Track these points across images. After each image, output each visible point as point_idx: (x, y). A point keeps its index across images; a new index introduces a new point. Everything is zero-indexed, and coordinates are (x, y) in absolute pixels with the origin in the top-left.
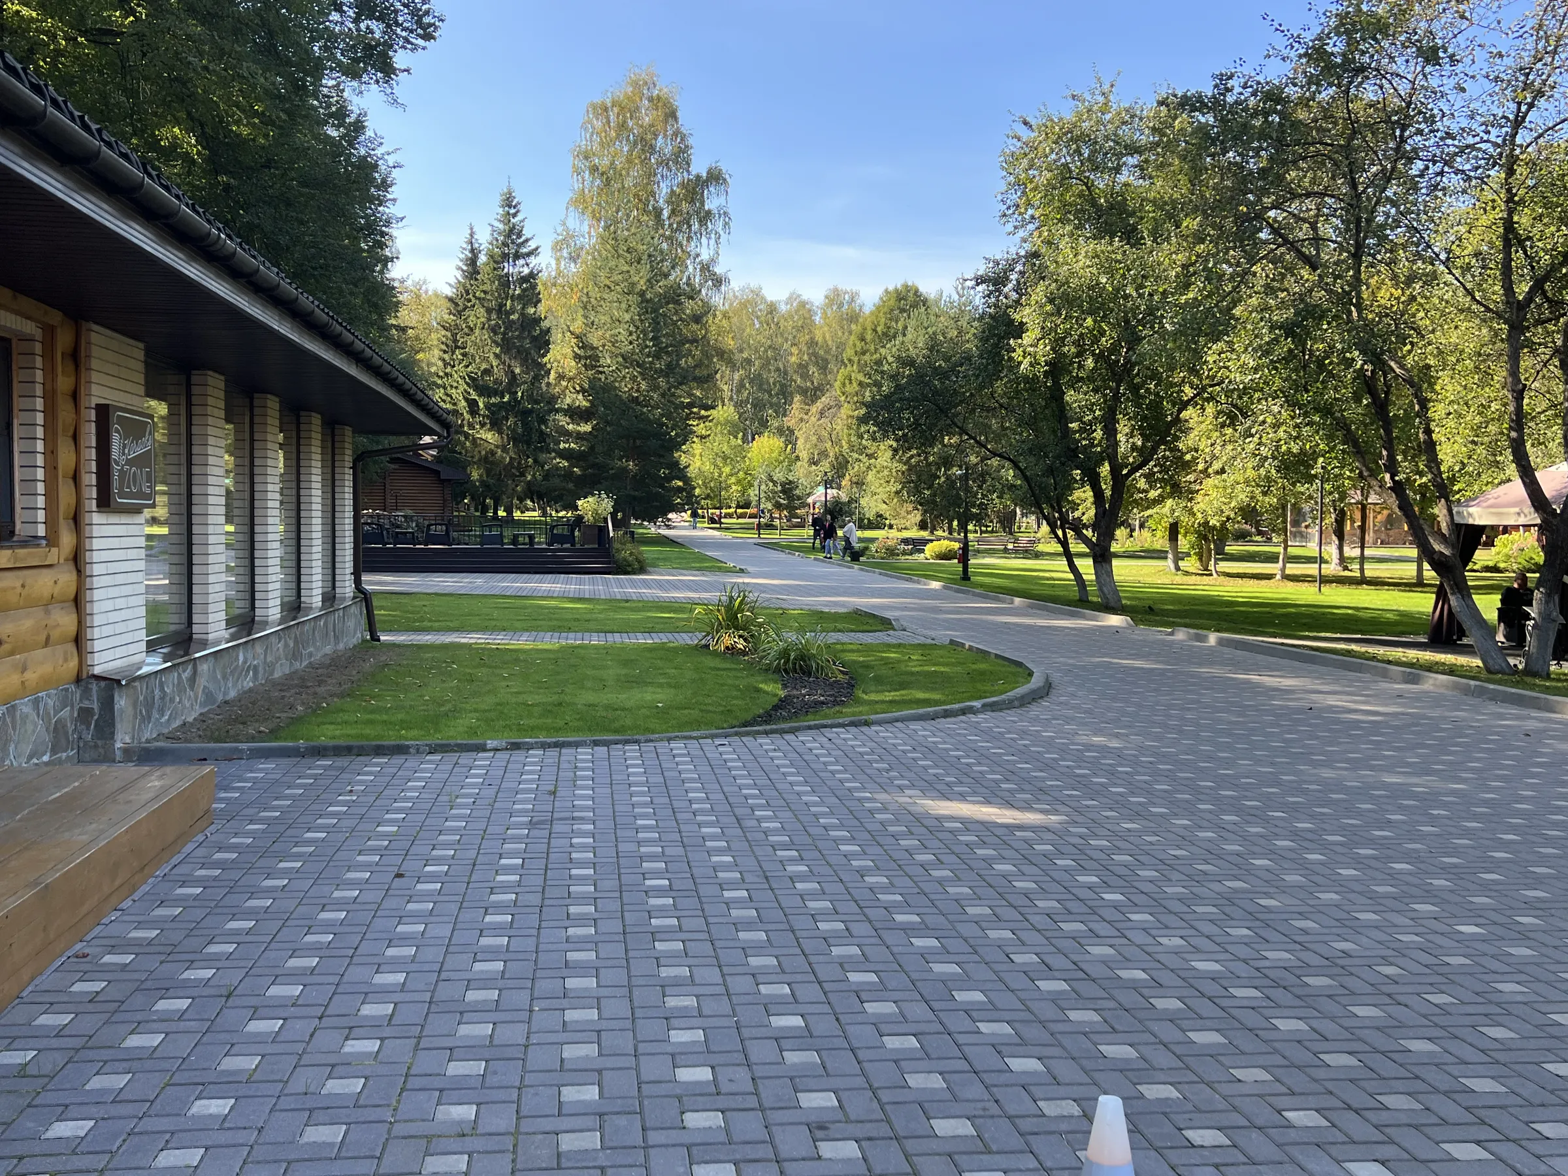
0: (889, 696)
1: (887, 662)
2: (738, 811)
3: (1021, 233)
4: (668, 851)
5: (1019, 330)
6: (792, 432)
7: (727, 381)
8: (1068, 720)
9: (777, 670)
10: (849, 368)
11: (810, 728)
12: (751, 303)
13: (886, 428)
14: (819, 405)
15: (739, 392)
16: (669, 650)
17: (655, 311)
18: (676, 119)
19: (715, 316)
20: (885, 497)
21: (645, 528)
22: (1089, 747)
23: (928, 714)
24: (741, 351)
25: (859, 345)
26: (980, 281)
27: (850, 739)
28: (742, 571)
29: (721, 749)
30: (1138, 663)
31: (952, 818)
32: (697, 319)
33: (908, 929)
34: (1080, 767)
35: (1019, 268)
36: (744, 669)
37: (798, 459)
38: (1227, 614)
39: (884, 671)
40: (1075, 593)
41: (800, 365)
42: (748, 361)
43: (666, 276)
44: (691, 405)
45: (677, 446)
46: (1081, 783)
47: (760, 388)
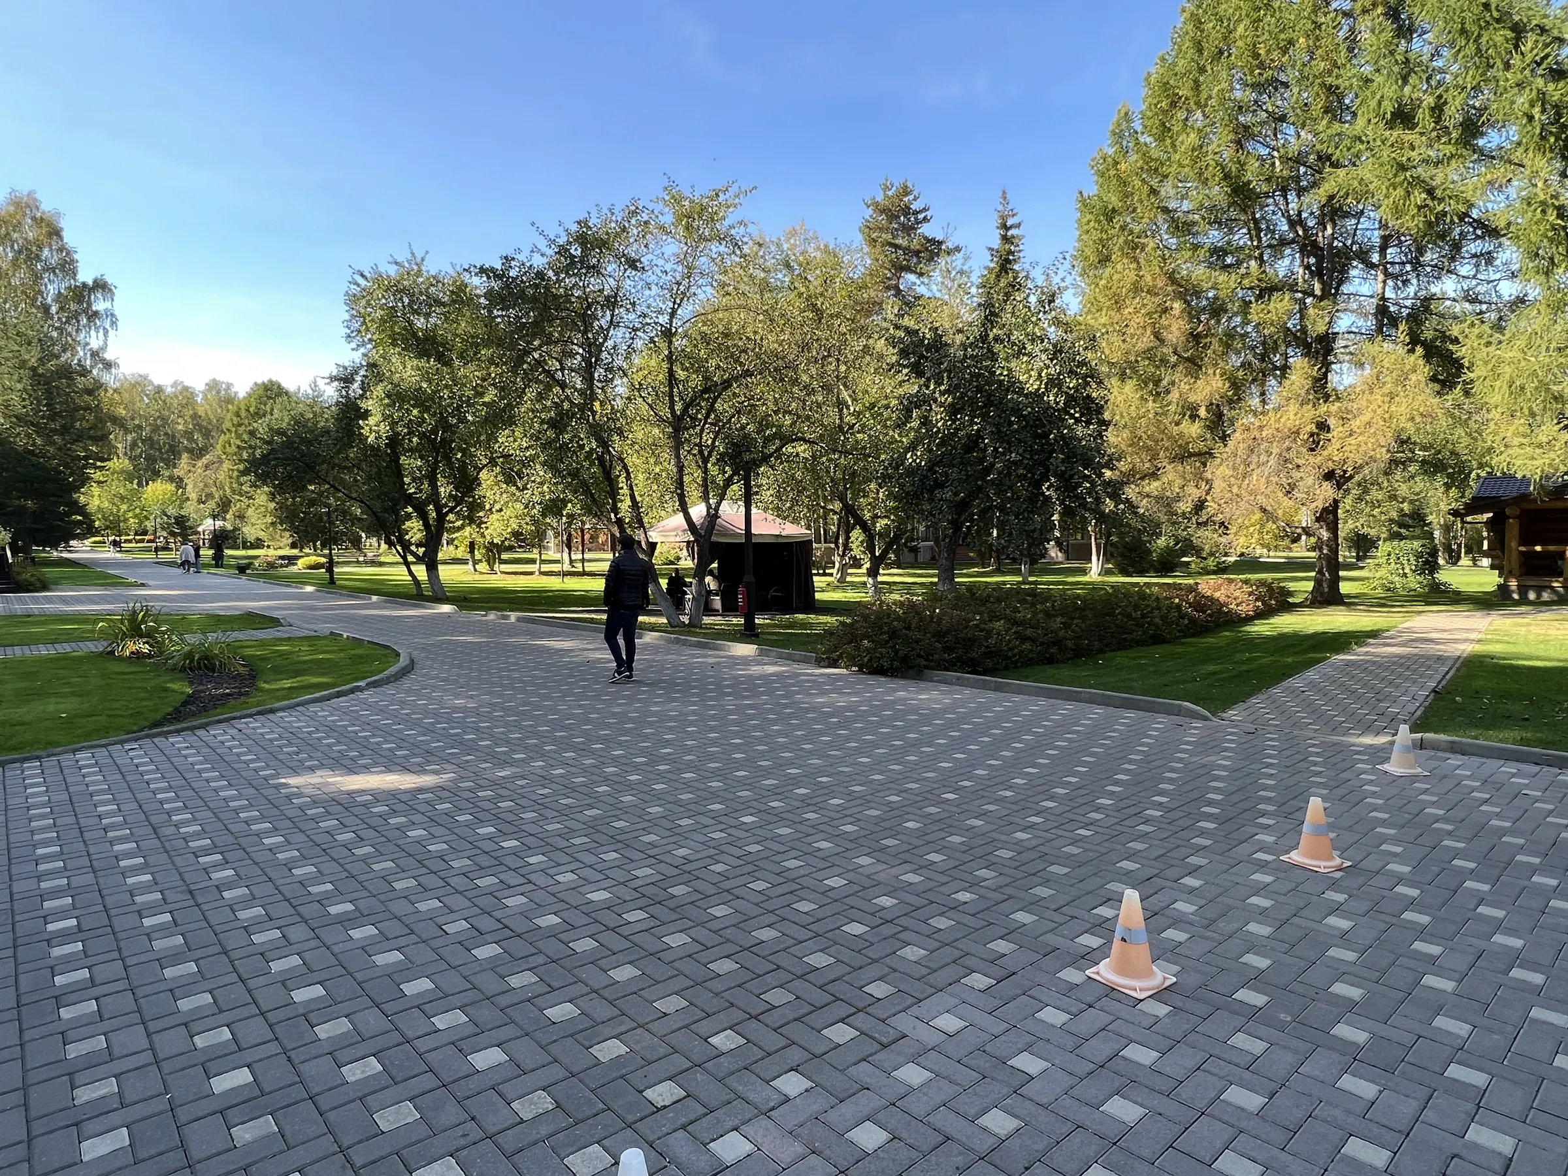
0: (287, 684)
1: (282, 654)
2: (155, 819)
3: (362, 350)
4: (75, 881)
5: (366, 415)
6: (181, 480)
7: (120, 442)
8: (434, 688)
9: (183, 669)
10: (228, 435)
11: (220, 722)
12: (139, 384)
13: (263, 478)
14: (204, 460)
15: (132, 449)
16: (73, 659)
17: (48, 383)
18: (60, 238)
19: (106, 391)
20: (263, 527)
21: (48, 552)
22: (456, 709)
23: (323, 696)
24: (133, 419)
25: (236, 421)
26: (333, 378)
27: (258, 728)
28: (143, 585)
29: (131, 754)
30: (469, 639)
31: (362, 792)
32: (90, 392)
33: (347, 921)
34: (453, 728)
35: (362, 372)
36: (150, 671)
37: (188, 499)
38: (513, 599)
39: (279, 662)
40: (414, 592)
41: (186, 432)
42: (140, 427)
43: (58, 357)
44: (86, 458)
45: (77, 489)
46: (458, 742)
47: (152, 447)
